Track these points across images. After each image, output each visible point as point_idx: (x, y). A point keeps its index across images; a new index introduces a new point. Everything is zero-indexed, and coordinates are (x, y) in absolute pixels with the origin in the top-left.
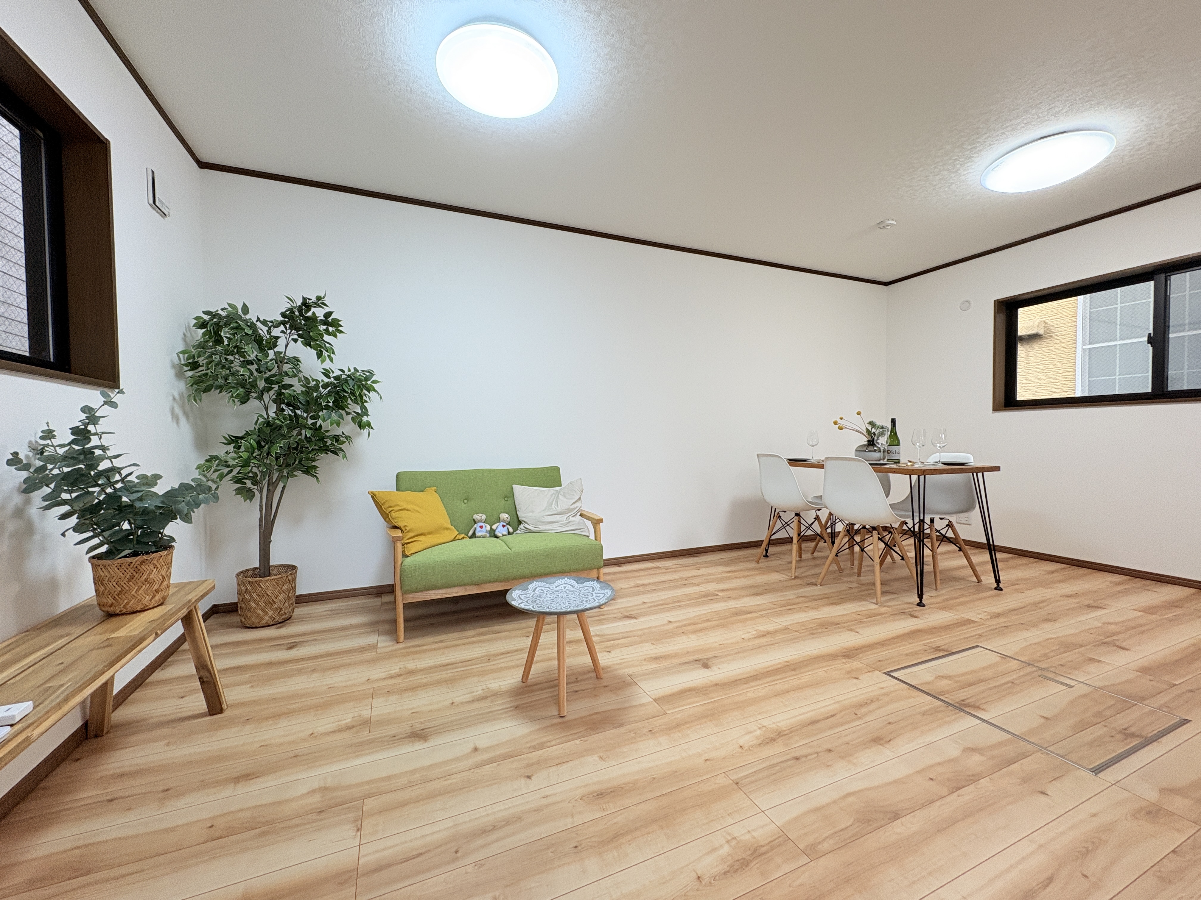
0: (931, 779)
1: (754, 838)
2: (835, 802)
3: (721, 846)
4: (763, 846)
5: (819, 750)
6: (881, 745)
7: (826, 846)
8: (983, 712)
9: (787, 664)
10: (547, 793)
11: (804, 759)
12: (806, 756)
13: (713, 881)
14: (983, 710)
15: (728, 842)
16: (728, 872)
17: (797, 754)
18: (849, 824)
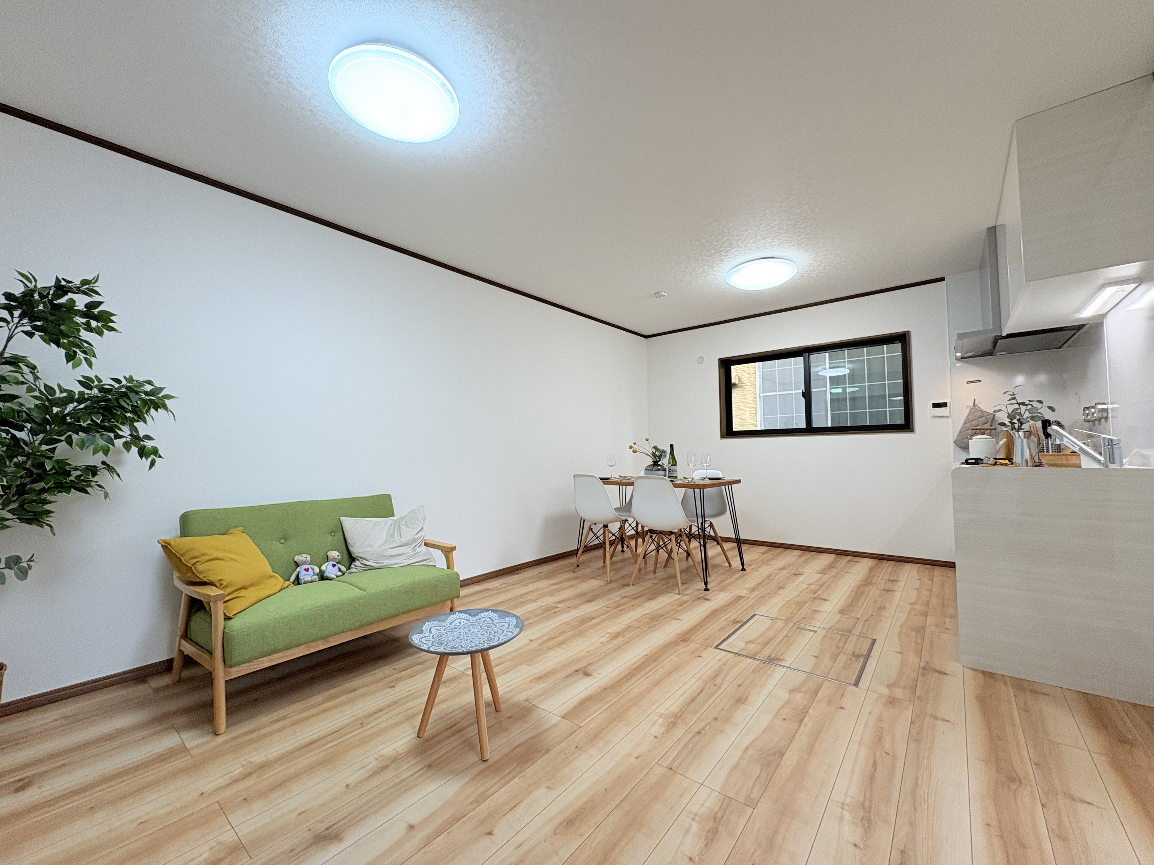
0: (784, 719)
1: (708, 808)
2: (741, 758)
3: (691, 825)
4: (718, 812)
5: (709, 720)
6: (743, 703)
7: (755, 795)
8: (784, 662)
9: (647, 657)
10: (520, 841)
11: (703, 732)
12: (703, 729)
13: (702, 857)
14: (783, 660)
15: (693, 819)
16: (707, 843)
17: (697, 729)
18: (759, 771)
